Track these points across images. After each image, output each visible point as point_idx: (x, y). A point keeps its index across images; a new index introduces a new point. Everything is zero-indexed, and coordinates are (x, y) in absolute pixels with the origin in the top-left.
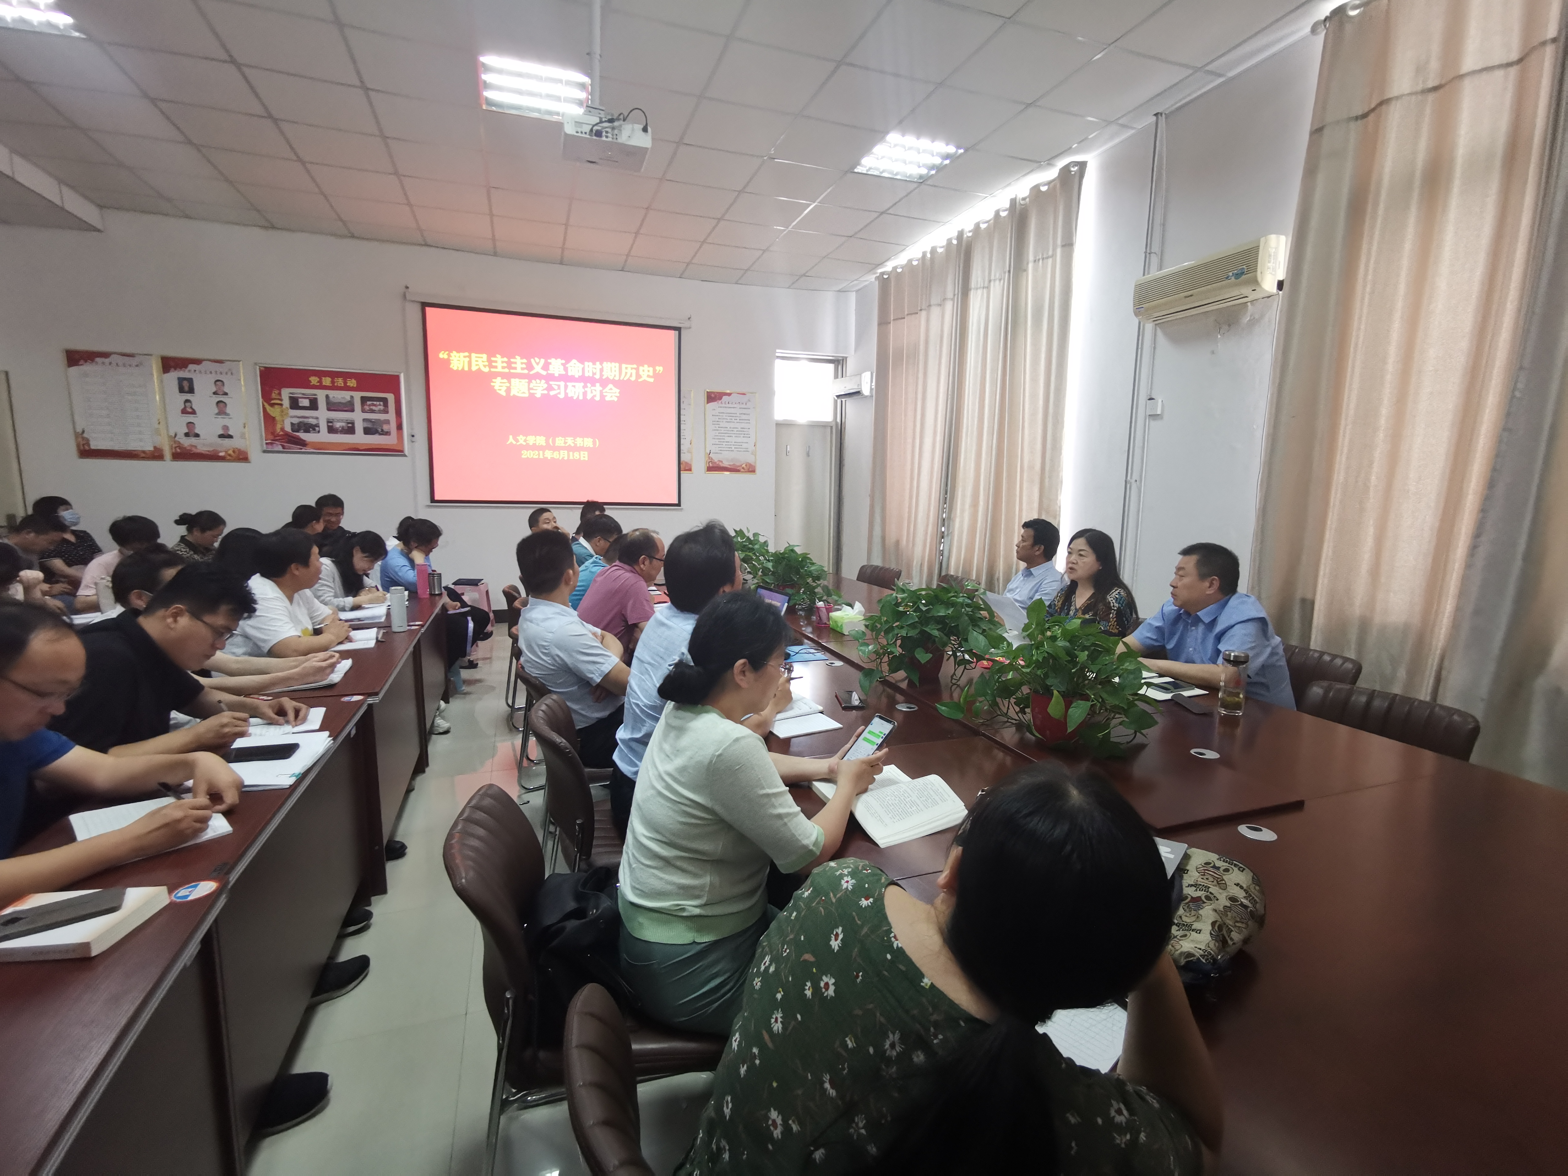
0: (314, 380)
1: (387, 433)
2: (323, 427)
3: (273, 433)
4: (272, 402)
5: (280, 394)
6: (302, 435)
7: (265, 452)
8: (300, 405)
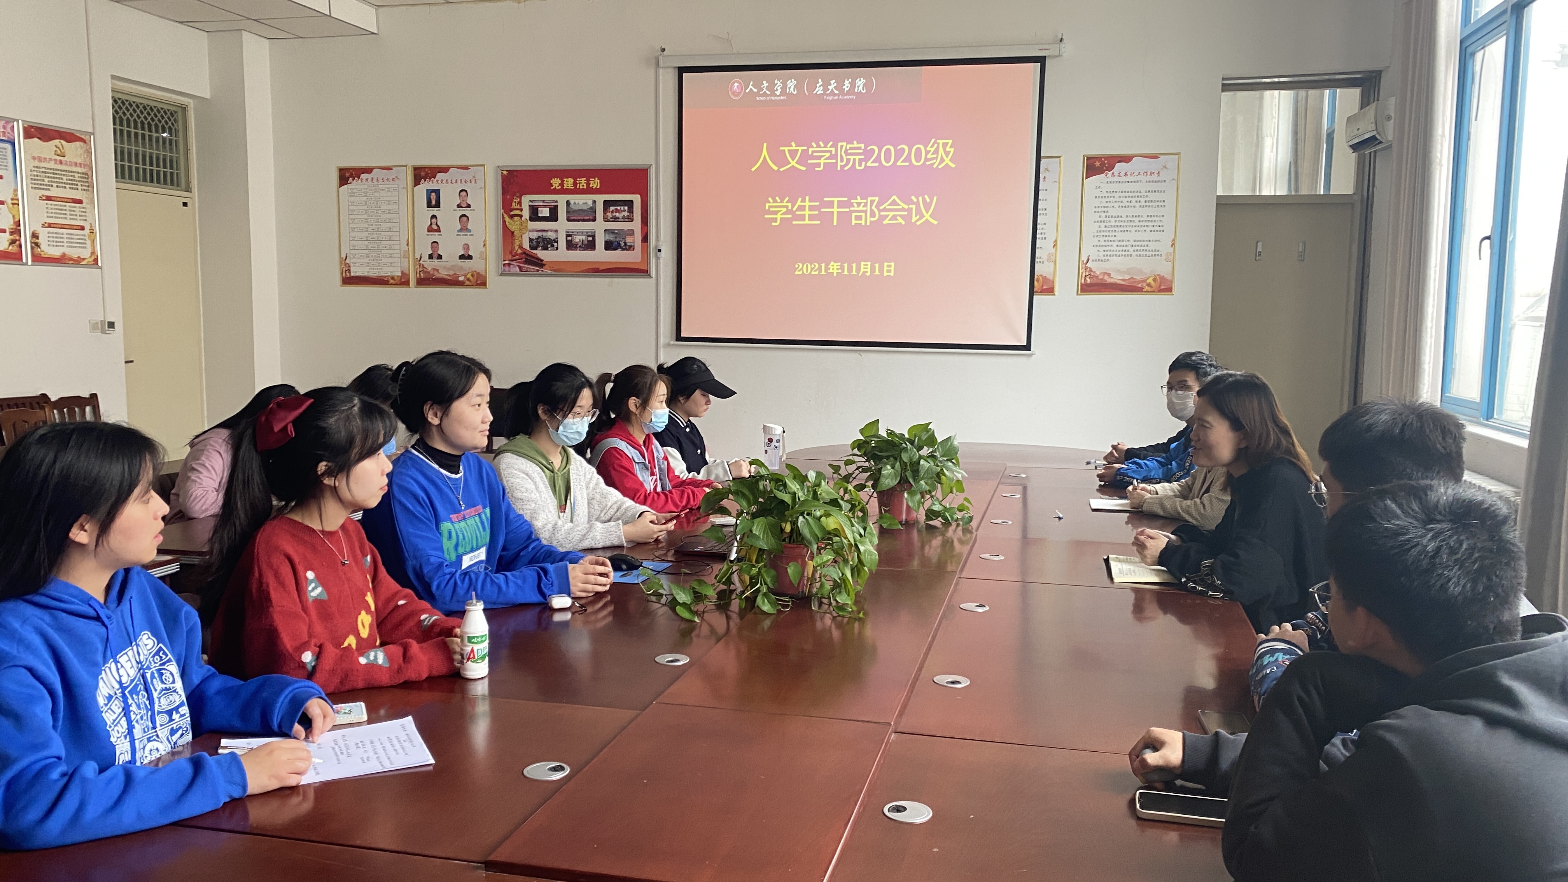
0: (556, 182)
1: (631, 248)
2: (562, 243)
3: (511, 252)
4: (512, 213)
5: (520, 203)
6: (540, 253)
7: (501, 275)
8: (540, 215)
